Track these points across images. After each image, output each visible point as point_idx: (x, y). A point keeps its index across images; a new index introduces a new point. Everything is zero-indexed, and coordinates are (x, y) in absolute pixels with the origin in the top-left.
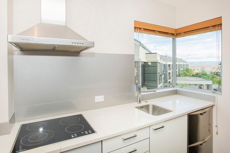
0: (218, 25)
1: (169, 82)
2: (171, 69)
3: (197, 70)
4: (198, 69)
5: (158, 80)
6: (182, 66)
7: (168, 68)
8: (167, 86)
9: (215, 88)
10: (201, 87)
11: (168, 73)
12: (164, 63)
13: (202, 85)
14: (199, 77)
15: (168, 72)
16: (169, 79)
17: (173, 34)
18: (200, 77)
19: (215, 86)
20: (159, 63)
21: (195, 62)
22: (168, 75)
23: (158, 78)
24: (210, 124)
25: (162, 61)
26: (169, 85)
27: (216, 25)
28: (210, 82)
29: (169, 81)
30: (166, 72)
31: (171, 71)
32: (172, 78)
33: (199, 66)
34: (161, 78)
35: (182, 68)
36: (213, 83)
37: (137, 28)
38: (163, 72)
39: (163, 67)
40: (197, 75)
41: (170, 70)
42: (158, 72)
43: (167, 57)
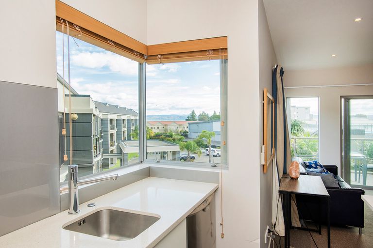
0: (222, 49)
1: (112, 152)
2: (115, 127)
3: (156, 128)
4: (158, 128)
5: (93, 150)
6: (134, 122)
7: (109, 125)
8: (108, 159)
9: (183, 156)
10: (165, 155)
11: (109, 135)
12: (101, 115)
13: (165, 153)
14: (161, 140)
15: (110, 133)
16: (111, 145)
17: (142, 55)
18: (163, 140)
19: (184, 153)
20: (94, 115)
21: (153, 116)
22: (109, 139)
23: (93, 146)
24: (212, 223)
25: (98, 113)
26: (112, 157)
27: (219, 49)
28: (176, 148)
29: (110, 149)
30: (106, 133)
31: (114, 131)
32: (116, 144)
33: (159, 122)
34: (98, 146)
35: (133, 126)
36: (181, 149)
37: (64, 20)
38: (101, 133)
39: (99, 123)
40: (157, 137)
41: (112, 128)
42: (93, 134)
43: (107, 105)
